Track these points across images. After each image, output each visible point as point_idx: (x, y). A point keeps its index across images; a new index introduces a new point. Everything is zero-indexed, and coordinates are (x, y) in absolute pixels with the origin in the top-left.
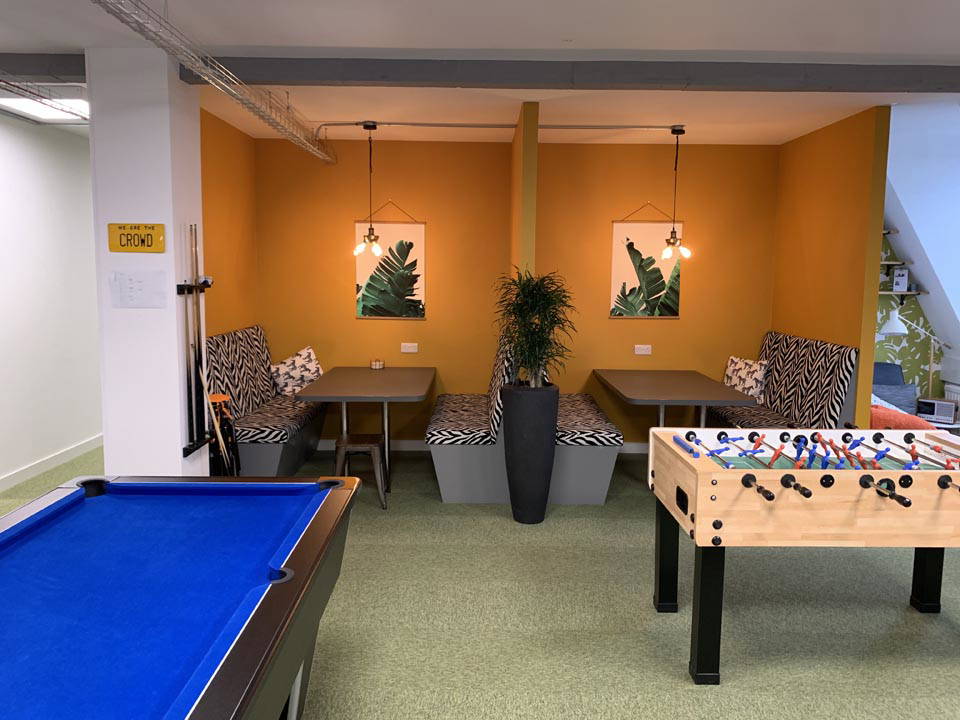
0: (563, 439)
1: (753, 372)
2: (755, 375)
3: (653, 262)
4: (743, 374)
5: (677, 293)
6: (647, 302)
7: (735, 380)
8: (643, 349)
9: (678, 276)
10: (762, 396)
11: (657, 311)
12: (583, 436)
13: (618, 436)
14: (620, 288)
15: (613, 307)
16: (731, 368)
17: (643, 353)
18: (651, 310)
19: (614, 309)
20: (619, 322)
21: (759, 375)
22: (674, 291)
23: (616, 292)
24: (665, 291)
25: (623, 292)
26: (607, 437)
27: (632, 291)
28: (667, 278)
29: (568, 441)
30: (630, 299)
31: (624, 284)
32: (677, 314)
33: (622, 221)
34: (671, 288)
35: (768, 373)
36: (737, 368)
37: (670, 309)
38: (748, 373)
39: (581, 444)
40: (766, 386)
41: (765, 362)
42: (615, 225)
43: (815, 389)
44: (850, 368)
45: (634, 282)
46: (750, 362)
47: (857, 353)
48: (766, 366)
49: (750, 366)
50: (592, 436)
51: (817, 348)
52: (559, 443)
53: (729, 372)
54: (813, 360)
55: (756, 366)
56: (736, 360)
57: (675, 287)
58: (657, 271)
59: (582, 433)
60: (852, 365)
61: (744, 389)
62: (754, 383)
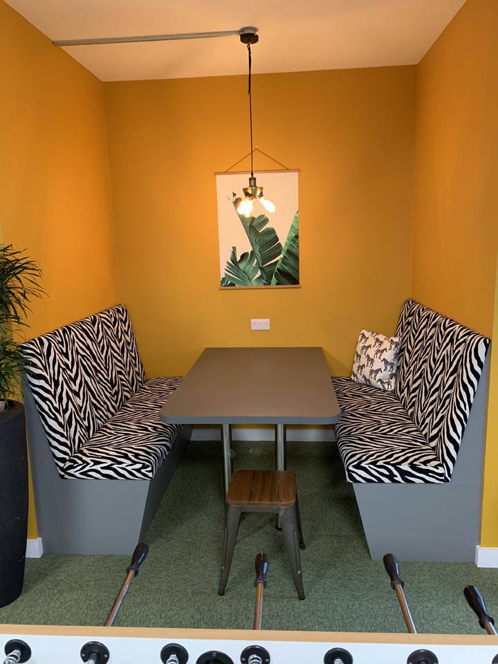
0: (71, 471)
1: (383, 351)
2: (385, 355)
3: (266, 221)
4: (371, 352)
5: (296, 258)
6: (262, 269)
7: (364, 360)
8: (260, 324)
9: (297, 237)
11: (274, 280)
12: (98, 467)
13: (144, 467)
14: (230, 254)
15: (223, 276)
16: (361, 345)
17: (261, 327)
18: (267, 278)
19: (224, 279)
20: (231, 294)
21: (389, 355)
22: (293, 255)
23: (225, 258)
24: (281, 256)
25: (234, 259)
26: (129, 468)
27: (244, 256)
28: (283, 240)
29: (77, 474)
30: (242, 266)
31: (234, 248)
32: (298, 283)
33: (226, 173)
34: (288, 252)
36: (366, 345)
37: (289, 277)
38: (378, 351)
39: (96, 478)
41: (396, 340)
42: (219, 177)
44: (477, 368)
45: (245, 246)
46: (381, 337)
47: (487, 346)
48: (397, 344)
49: (381, 343)
50: (108, 468)
51: (445, 330)
53: (359, 350)
54: (439, 344)
55: (386, 344)
56: (367, 334)
57: (293, 251)
58: (272, 231)
59: (96, 463)
60: (480, 364)
61: (372, 371)
62: (382, 365)
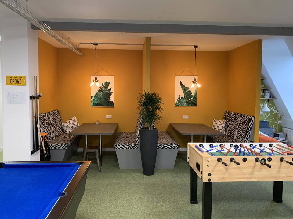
0: (160, 147)
1: (222, 124)
3: (189, 88)
4: (218, 125)
6: (187, 101)
7: (216, 127)
8: (186, 117)
9: (197, 93)
10: (224, 132)
11: (190, 104)
12: (166, 146)
13: (178, 145)
15: (176, 103)
16: (214, 123)
18: (188, 104)
20: (178, 108)
21: (223, 125)
22: (195, 98)
23: (177, 98)
24: (192, 98)
25: (179, 98)
26: (174, 146)
27: (182, 98)
28: (193, 94)
29: (161, 147)
30: (181, 100)
31: (179, 96)
32: (197, 106)
33: (178, 75)
34: (194, 97)
35: (226, 124)
36: (216, 123)
37: (194, 104)
38: (220, 124)
39: (166, 148)
40: (226, 129)
41: (225, 121)
42: (176, 76)
43: (241, 130)
44: (252, 123)
45: (182, 95)
46: (220, 121)
47: (254, 118)
50: (169, 146)
51: (242, 116)
52: (158, 148)
54: (240, 120)
55: (222, 122)
56: (216, 120)
58: (190, 91)
59: (166, 145)
60: (253, 122)
61: (219, 130)
62: (222, 128)
